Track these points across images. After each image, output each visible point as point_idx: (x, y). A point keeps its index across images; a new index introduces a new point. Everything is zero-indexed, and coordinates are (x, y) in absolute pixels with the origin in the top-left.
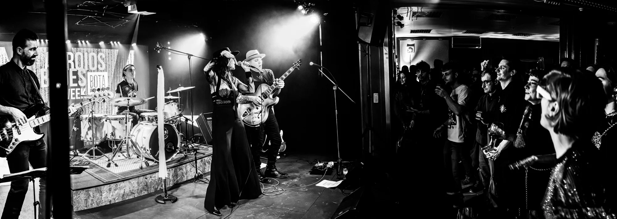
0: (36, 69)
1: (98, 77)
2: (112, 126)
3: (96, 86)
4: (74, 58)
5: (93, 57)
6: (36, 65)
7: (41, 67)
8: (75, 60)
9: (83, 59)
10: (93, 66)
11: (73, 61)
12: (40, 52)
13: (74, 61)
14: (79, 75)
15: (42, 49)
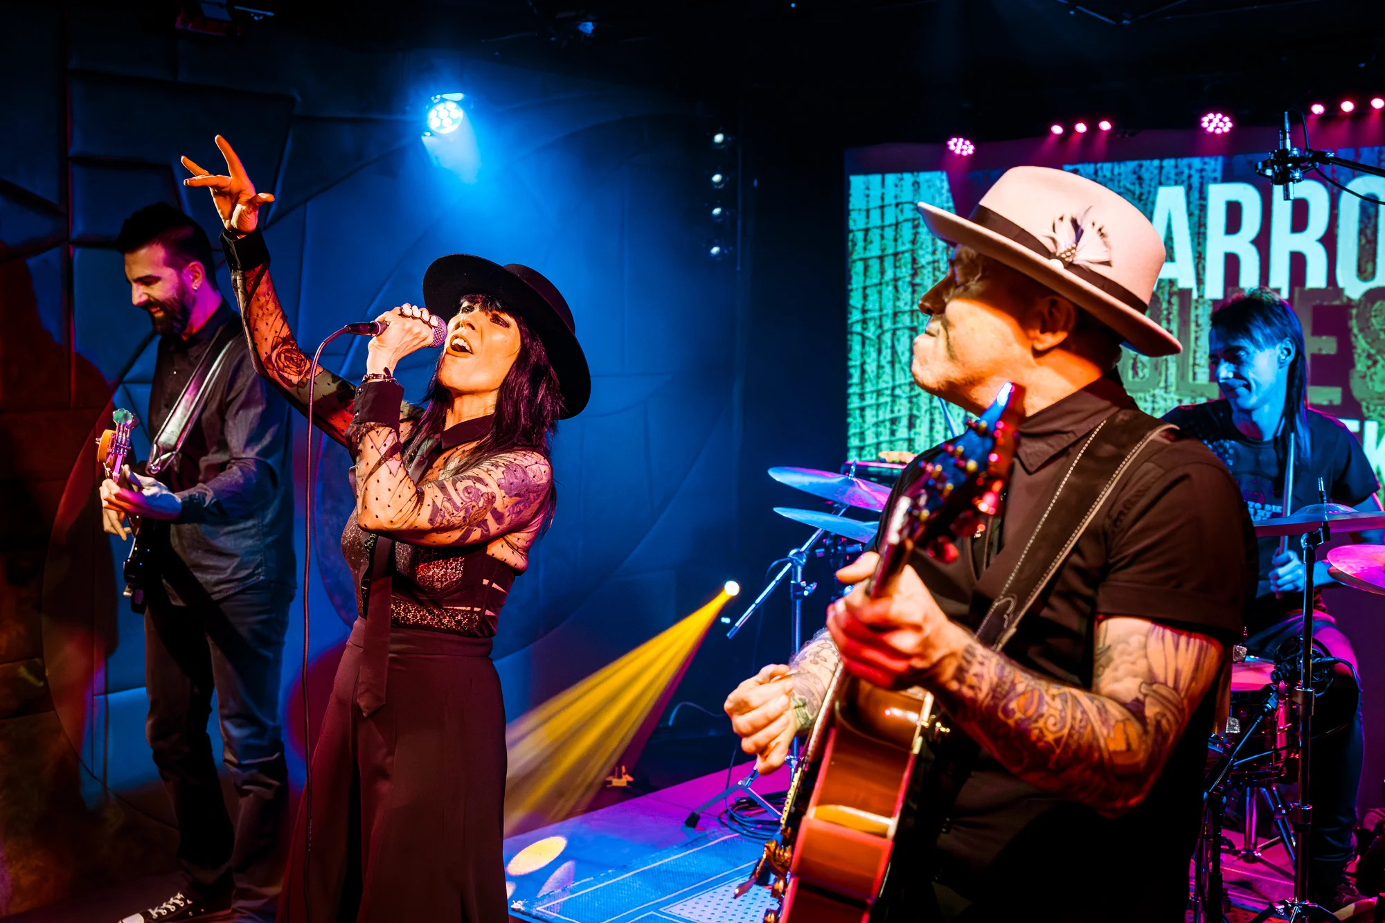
4: (1333, 218)
8: (1338, 232)
11: (1323, 241)
13: (1329, 241)
15: (1134, 172)
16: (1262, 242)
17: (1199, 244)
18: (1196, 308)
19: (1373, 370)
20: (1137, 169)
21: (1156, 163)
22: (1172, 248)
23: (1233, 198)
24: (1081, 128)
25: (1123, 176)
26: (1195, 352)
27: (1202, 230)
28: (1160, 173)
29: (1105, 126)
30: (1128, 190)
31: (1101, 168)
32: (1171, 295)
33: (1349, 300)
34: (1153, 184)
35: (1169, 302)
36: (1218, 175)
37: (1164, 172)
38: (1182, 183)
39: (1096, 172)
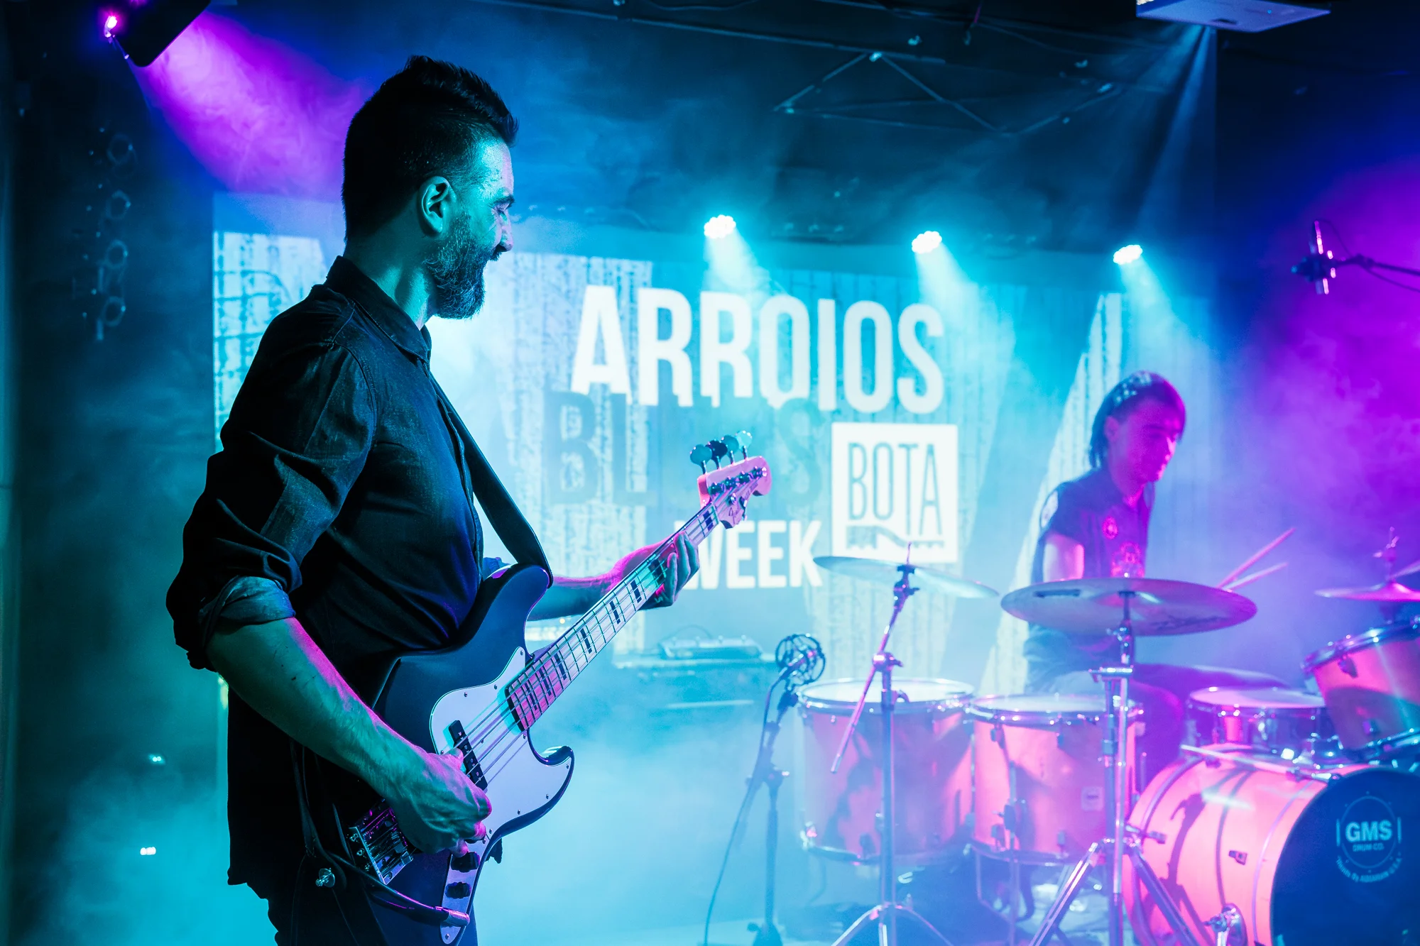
0: (518, 393)
1: (900, 455)
2: (1011, 765)
3: (883, 508)
4: (756, 332)
5: (868, 328)
7: (547, 377)
8: (759, 345)
10: (869, 385)
11: (747, 352)
12: (547, 285)
13: (753, 353)
15: (559, 267)
16: (693, 349)
17: (631, 349)
18: (631, 414)
20: (563, 264)
21: (583, 260)
22: (603, 351)
23: (664, 305)
25: (549, 270)
26: (632, 460)
27: (634, 334)
28: (588, 271)
30: (554, 285)
31: (522, 259)
32: (604, 399)
33: (771, 407)
34: (581, 282)
35: (603, 407)
36: (648, 278)
37: (592, 269)
38: (611, 284)
39: (516, 262)
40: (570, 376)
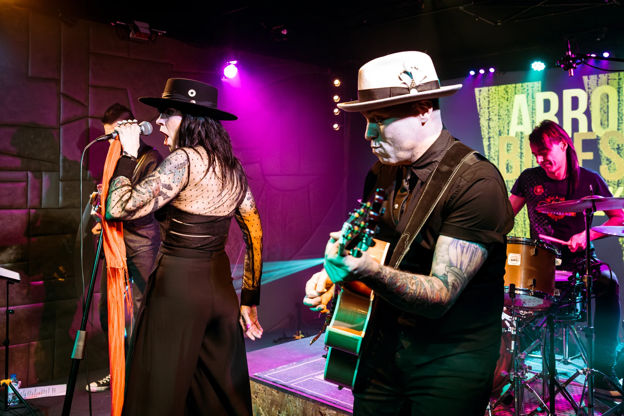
0: (489, 138)
4: (589, 104)
6: (490, 128)
7: (500, 131)
8: (591, 109)
9: (617, 102)
11: (585, 113)
12: (500, 97)
13: (588, 113)
14: (601, 149)
15: (504, 90)
16: (559, 114)
17: (533, 117)
19: (609, 165)
20: (506, 88)
21: (514, 85)
22: (521, 119)
23: (547, 98)
24: (482, 72)
25: (500, 91)
27: (534, 111)
28: (515, 89)
29: (492, 70)
30: (502, 97)
31: (491, 89)
33: (597, 136)
34: (513, 94)
36: (540, 89)
37: (517, 88)
38: (525, 93)
39: (489, 91)
40: (508, 130)
